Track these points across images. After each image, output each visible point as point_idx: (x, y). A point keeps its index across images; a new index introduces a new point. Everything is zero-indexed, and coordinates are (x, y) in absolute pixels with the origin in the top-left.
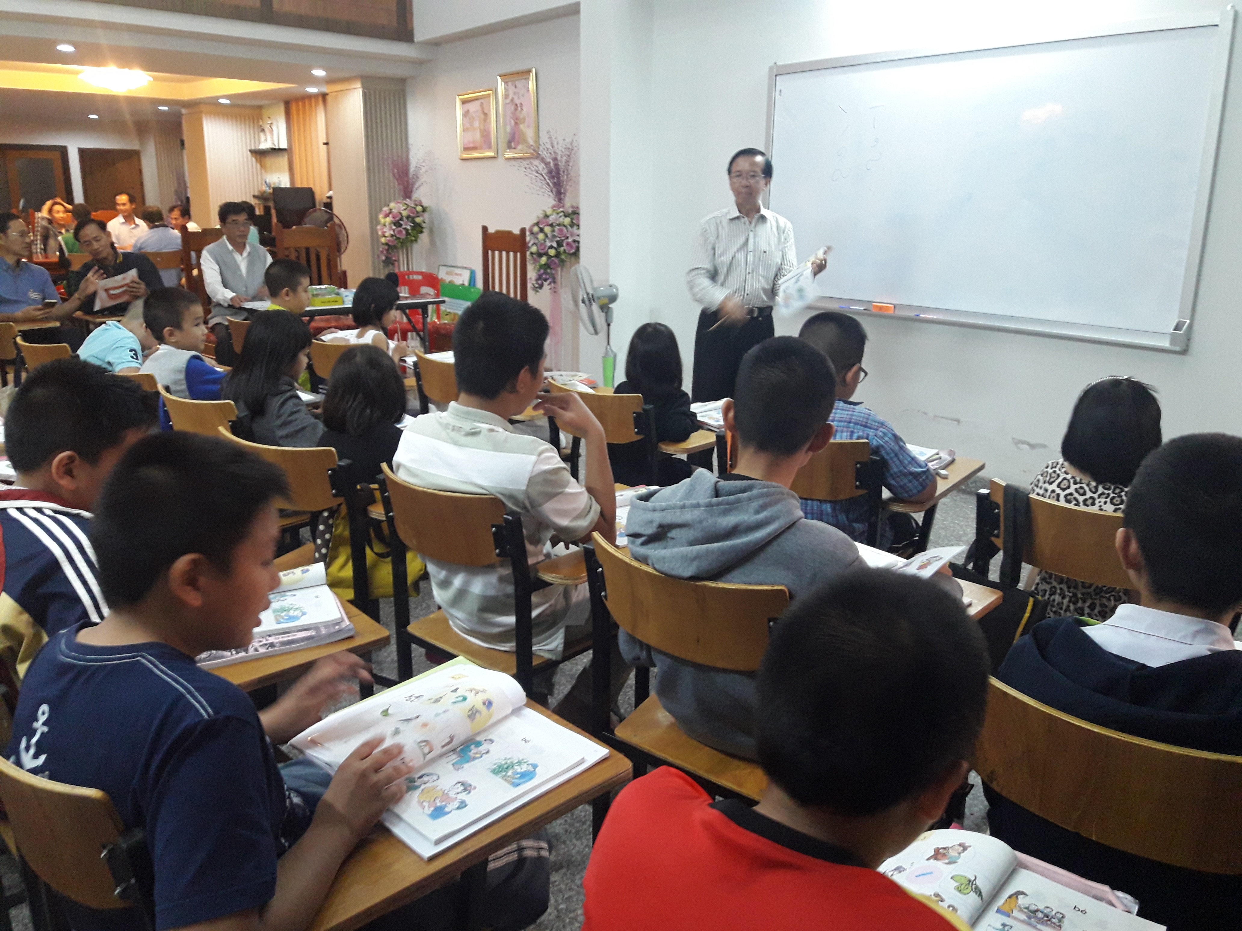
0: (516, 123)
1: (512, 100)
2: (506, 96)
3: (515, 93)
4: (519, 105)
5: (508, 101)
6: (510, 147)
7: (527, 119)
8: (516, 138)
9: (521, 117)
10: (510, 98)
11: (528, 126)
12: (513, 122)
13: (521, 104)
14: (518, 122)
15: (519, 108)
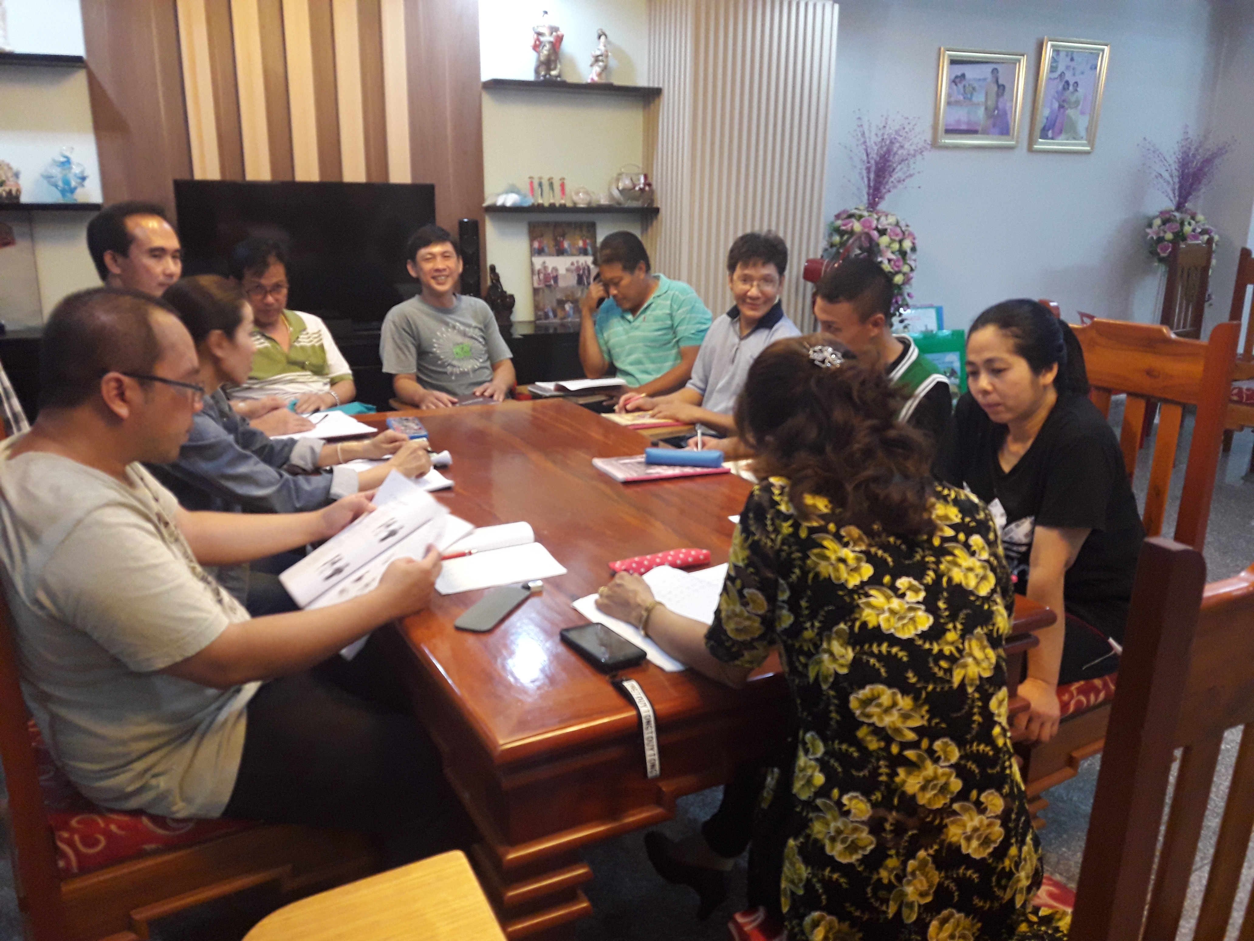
0: (1061, 107)
1: (1062, 75)
2: (1053, 69)
3: (1068, 67)
4: (1071, 83)
5: (1056, 75)
6: (1044, 136)
7: (1081, 103)
8: (1058, 125)
9: (1073, 99)
10: (1059, 72)
11: (1082, 113)
12: (1056, 105)
13: (1076, 83)
14: (1065, 105)
15: (1071, 88)
